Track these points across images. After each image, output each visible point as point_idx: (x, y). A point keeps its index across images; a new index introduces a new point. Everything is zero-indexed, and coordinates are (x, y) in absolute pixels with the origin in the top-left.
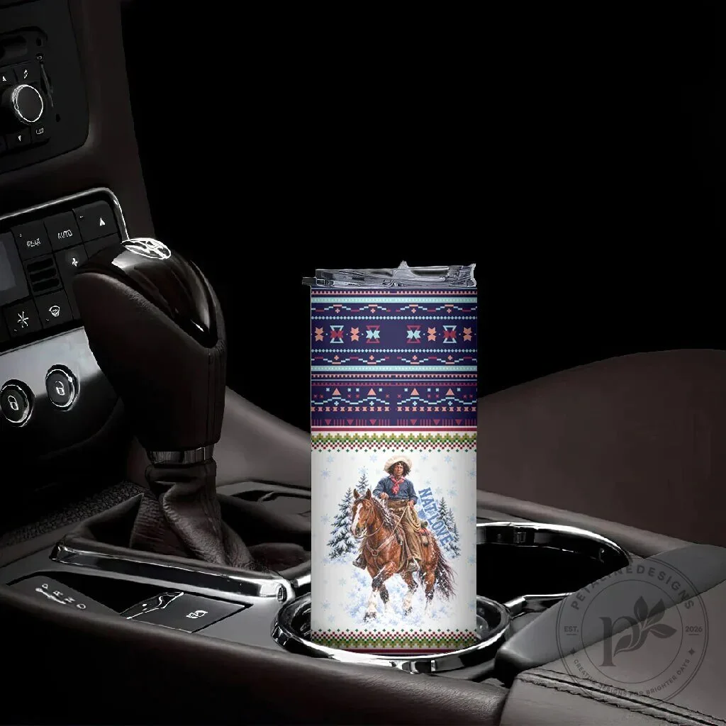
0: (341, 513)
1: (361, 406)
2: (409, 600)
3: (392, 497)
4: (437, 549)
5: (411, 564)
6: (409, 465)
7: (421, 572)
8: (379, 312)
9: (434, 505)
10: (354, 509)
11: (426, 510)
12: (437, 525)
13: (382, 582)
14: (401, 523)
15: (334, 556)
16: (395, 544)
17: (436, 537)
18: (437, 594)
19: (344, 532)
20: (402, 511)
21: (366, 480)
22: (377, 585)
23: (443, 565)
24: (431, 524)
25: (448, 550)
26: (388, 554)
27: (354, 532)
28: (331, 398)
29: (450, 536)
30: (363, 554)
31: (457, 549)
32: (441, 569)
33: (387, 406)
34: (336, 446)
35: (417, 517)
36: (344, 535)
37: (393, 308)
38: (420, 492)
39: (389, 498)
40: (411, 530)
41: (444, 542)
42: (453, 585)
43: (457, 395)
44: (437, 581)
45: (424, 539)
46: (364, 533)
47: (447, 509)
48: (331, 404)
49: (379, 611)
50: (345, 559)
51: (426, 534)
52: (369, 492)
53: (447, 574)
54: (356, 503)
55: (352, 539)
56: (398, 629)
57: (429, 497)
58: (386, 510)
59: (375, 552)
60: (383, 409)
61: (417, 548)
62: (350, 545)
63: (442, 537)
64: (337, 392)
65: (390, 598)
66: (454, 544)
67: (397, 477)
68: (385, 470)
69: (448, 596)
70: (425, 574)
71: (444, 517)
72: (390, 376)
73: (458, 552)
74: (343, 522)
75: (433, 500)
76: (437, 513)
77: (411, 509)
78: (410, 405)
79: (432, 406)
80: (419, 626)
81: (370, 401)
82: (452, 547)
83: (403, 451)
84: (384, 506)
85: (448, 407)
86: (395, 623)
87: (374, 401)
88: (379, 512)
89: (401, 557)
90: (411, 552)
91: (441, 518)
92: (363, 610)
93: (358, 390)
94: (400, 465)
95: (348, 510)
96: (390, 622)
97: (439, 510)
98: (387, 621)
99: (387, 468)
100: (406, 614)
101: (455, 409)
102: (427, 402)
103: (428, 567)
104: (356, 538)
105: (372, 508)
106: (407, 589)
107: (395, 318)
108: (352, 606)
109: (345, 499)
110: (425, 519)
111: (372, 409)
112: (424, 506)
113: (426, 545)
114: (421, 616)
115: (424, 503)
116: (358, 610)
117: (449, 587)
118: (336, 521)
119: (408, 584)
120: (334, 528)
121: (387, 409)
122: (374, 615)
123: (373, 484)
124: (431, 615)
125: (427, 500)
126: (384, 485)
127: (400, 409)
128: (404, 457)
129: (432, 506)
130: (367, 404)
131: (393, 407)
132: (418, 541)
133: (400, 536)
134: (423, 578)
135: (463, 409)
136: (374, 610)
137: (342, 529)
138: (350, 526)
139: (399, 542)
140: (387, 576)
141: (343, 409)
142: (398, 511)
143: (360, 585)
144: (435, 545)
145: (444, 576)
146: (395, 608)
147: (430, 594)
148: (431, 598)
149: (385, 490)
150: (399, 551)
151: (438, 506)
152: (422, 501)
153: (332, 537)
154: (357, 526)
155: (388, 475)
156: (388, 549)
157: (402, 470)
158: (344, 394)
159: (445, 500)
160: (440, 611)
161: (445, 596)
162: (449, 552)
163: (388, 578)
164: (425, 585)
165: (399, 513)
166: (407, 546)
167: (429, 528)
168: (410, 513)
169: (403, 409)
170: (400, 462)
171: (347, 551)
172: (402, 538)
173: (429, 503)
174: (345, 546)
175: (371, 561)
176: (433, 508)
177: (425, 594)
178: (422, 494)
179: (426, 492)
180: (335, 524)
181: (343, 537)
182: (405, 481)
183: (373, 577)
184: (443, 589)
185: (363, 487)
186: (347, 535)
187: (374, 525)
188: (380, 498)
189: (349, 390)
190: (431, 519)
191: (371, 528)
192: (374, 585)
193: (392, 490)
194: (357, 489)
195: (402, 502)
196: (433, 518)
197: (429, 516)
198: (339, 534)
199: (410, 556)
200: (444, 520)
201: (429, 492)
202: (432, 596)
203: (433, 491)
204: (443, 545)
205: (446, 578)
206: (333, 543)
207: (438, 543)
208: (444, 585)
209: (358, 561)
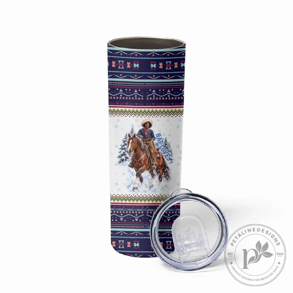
0: (123, 144)
1: (131, 97)
2: (151, 181)
3: (145, 137)
4: (163, 160)
5: (153, 166)
6: (151, 123)
7: (157, 170)
8: (139, 56)
9: (162, 140)
10: (129, 142)
11: (159, 143)
12: (164, 149)
13: (140, 174)
14: (149, 148)
15: (120, 162)
16: (146, 158)
17: (163, 155)
18: (164, 179)
19: (124, 152)
20: (149, 143)
21: (133, 129)
22: (138, 175)
23: (166, 166)
24: (161, 148)
25: (168, 160)
26: (143, 162)
27: (129, 152)
28: (119, 93)
29: (169, 154)
30: (132, 162)
31: (172, 160)
32: (165, 168)
33: (142, 97)
34: (121, 114)
35: (155, 146)
36: (124, 153)
37: (145, 54)
38: (156, 135)
39: (143, 138)
40: (152, 151)
41: (167, 157)
42: (170, 175)
43: (172, 92)
44: (164, 173)
45: (158, 155)
46: (132, 153)
47: (168, 141)
48: (119, 96)
49: (139, 186)
50: (125, 164)
51: (159, 153)
52: (135, 135)
53: (168, 170)
54: (130, 139)
55: (128, 155)
56: (147, 194)
57: (160, 137)
58: (142, 143)
59: (137, 161)
60: (141, 98)
61: (155, 159)
62: (127, 158)
63: (165, 154)
64: (121, 91)
65: (144, 181)
66: (171, 158)
67: (146, 128)
68: (141, 125)
69: (168, 180)
70: (158, 170)
71: (167, 146)
72: (144, 84)
73: (172, 161)
74: (124, 147)
75: (161, 138)
76: (163, 144)
77: (153, 142)
78: (152, 96)
79: (161, 97)
80: (156, 193)
81: (135, 95)
82: (170, 159)
83: (149, 117)
84: (141, 141)
85: (168, 98)
86: (146, 192)
87: (137, 95)
88: (139, 144)
89: (148, 163)
90: (153, 161)
91: (165, 146)
92: (132, 186)
93: (130, 90)
94: (148, 123)
95: (126, 142)
96: (144, 191)
97: (164, 142)
98: (142, 191)
99: (142, 124)
100: (150, 188)
101: (171, 98)
102: (159, 95)
103: (160, 167)
104: (129, 155)
105: (136, 142)
106: (151, 177)
107: (145, 58)
108: (128, 184)
109: (125, 138)
110: (158, 147)
111: (136, 99)
112: (158, 141)
113: (159, 158)
114: (157, 189)
115: (158, 140)
116: (130, 186)
117: (169, 176)
118: (121, 147)
119: (151, 175)
120: (120, 150)
121: (142, 99)
122: (137, 188)
123: (136, 132)
124: (161, 188)
125: (159, 138)
126: (141, 132)
127: (148, 99)
128: (150, 119)
129: (162, 141)
130: (134, 96)
131: (145, 97)
132: (155, 156)
133: (148, 154)
134: (158, 172)
135: (174, 98)
136: (137, 186)
137: (123, 151)
138: (126, 150)
139: (147, 157)
140: (142, 171)
141: (124, 98)
142: (147, 143)
143: (131, 175)
144: (163, 158)
145: (167, 171)
146: (146, 185)
147: (160, 179)
148: (161, 181)
149: (141, 134)
150: (147, 161)
151: (164, 141)
152: (157, 139)
153: (119, 154)
154: (130, 150)
155: (143, 127)
156: (143, 160)
157: (149, 125)
158: (124, 91)
159: (167, 138)
160: (165, 186)
161: (167, 180)
162: (168, 161)
163: (143, 172)
164: (158, 175)
165: (148, 144)
166: (151, 159)
167: (160, 151)
168: (152, 144)
169: (149, 99)
170: (148, 122)
171: (126, 160)
172: (149, 155)
173: (160, 140)
174: (125, 158)
175: (135, 165)
176: (162, 142)
177: (158, 179)
178: (157, 136)
179: (159, 135)
180: (120, 149)
181: (124, 154)
182: (150, 130)
183: (136, 172)
184: (166, 177)
185: (132, 133)
186: (126, 153)
187: (137, 149)
188: (139, 138)
189: (126, 90)
190: (161, 147)
191: (135, 151)
192: (137, 175)
193: (144, 134)
194: (130, 133)
195: (149, 139)
196: (162, 146)
197: (160, 145)
198: (122, 153)
199: (152, 163)
200: (166, 147)
201: (160, 135)
202: (161, 180)
203: (162, 134)
204: (166, 158)
205: (167, 172)
206: (120, 157)
207: (164, 157)
208: (167, 175)
209: (130, 165)
